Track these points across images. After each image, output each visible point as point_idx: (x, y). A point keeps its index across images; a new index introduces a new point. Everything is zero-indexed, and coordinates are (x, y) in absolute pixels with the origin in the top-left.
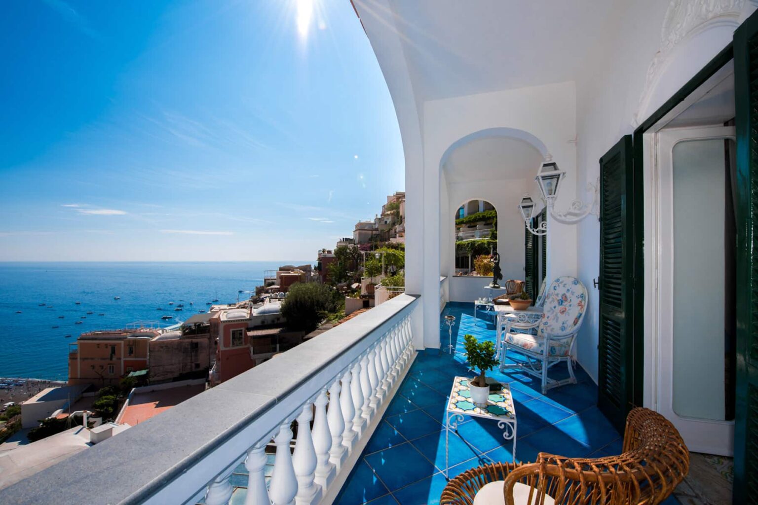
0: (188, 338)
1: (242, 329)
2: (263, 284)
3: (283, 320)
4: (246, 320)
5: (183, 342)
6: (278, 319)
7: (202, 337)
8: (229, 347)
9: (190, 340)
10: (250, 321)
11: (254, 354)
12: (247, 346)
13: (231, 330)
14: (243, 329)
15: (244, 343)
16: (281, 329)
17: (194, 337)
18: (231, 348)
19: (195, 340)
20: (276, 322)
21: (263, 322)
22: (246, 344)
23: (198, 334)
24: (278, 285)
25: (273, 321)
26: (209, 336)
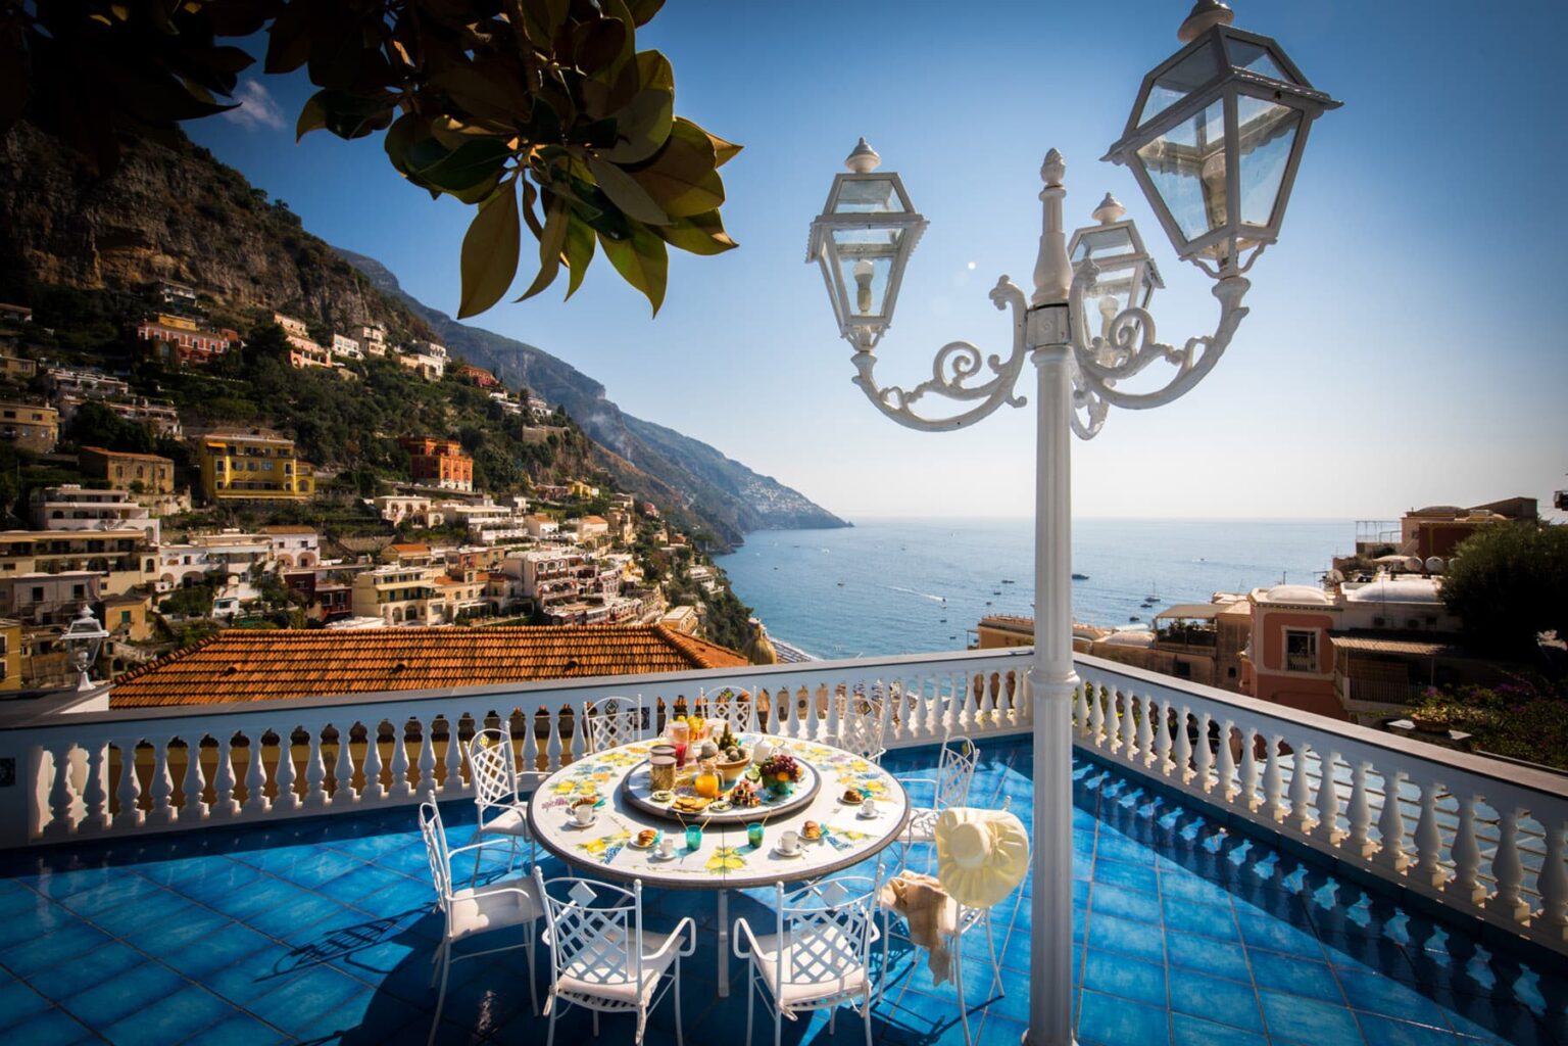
0: (1169, 649)
1: (1313, 629)
2: (1352, 552)
3: (1446, 623)
4: (1327, 608)
5: (1157, 656)
6: (1431, 620)
7: (1198, 653)
8: (1279, 668)
9: (1172, 655)
10: (1338, 613)
11: (1352, 696)
12: (1329, 677)
13: (1284, 628)
14: (1318, 631)
15: (1318, 668)
16: (1441, 646)
17: (1181, 649)
18: (1282, 672)
19: (1182, 657)
20: (1422, 625)
21: (1379, 621)
22: (1325, 670)
23: (1189, 643)
24: (1404, 554)
25: (1413, 623)
26: (1214, 654)
